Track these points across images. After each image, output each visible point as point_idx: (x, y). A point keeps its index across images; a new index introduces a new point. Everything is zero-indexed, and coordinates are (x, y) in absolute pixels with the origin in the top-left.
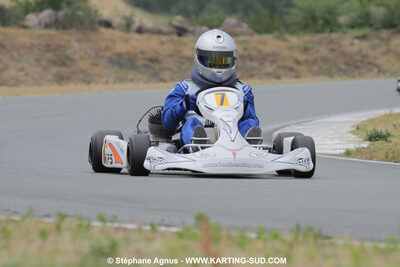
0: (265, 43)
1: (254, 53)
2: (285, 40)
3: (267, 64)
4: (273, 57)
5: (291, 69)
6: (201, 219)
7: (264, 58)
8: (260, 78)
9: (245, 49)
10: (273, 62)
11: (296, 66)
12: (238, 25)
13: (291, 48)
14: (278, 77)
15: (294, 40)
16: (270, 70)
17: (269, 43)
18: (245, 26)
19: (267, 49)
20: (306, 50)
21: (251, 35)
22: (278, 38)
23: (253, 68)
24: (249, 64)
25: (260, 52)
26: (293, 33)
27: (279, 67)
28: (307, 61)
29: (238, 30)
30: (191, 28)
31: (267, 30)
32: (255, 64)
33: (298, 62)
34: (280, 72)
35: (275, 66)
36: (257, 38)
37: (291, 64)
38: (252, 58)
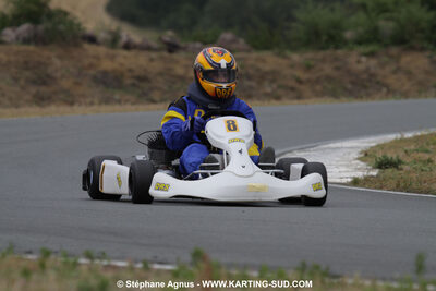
0: (263, 61)
1: (251, 72)
2: (285, 57)
3: (266, 83)
4: (273, 76)
5: (293, 89)
6: (198, 256)
7: (262, 77)
8: (259, 99)
9: (242, 67)
10: (273, 81)
11: (297, 86)
12: (233, 41)
13: (292, 67)
14: (278, 98)
15: (295, 57)
16: (269, 90)
17: (269, 60)
18: (242, 42)
19: (266, 68)
20: (308, 68)
21: (248, 51)
22: (279, 55)
23: (251, 88)
24: (247, 83)
25: (258, 70)
26: (294, 49)
27: (280, 87)
28: (309, 81)
29: (234, 46)
30: (182, 44)
31: (266, 46)
32: (253, 84)
33: (300, 81)
34: (280, 92)
35: (275, 86)
36: (255, 55)
37: (292, 83)
38: (249, 78)
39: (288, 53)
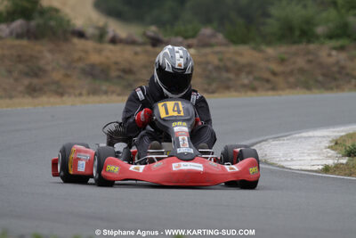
0: (241, 54)
1: (229, 64)
2: (261, 51)
3: (243, 76)
4: (249, 68)
5: (268, 81)
7: (239, 69)
8: (236, 90)
9: (221, 60)
10: (249, 73)
11: (272, 78)
12: (213, 36)
13: (267, 59)
14: (254, 89)
15: (270, 51)
16: (246, 81)
17: (246, 54)
18: (220, 37)
19: (243, 60)
20: (282, 61)
21: (226, 45)
22: (254, 49)
23: (229, 79)
24: (225, 75)
25: (236, 63)
26: (269, 44)
27: (256, 79)
28: (283, 73)
29: (213, 41)
30: (165, 39)
31: (243, 41)
32: (231, 76)
33: (274, 74)
34: (256, 83)
35: (251, 77)
36: (232, 48)
37: (267, 75)
38: (227, 70)
39: (263, 47)
